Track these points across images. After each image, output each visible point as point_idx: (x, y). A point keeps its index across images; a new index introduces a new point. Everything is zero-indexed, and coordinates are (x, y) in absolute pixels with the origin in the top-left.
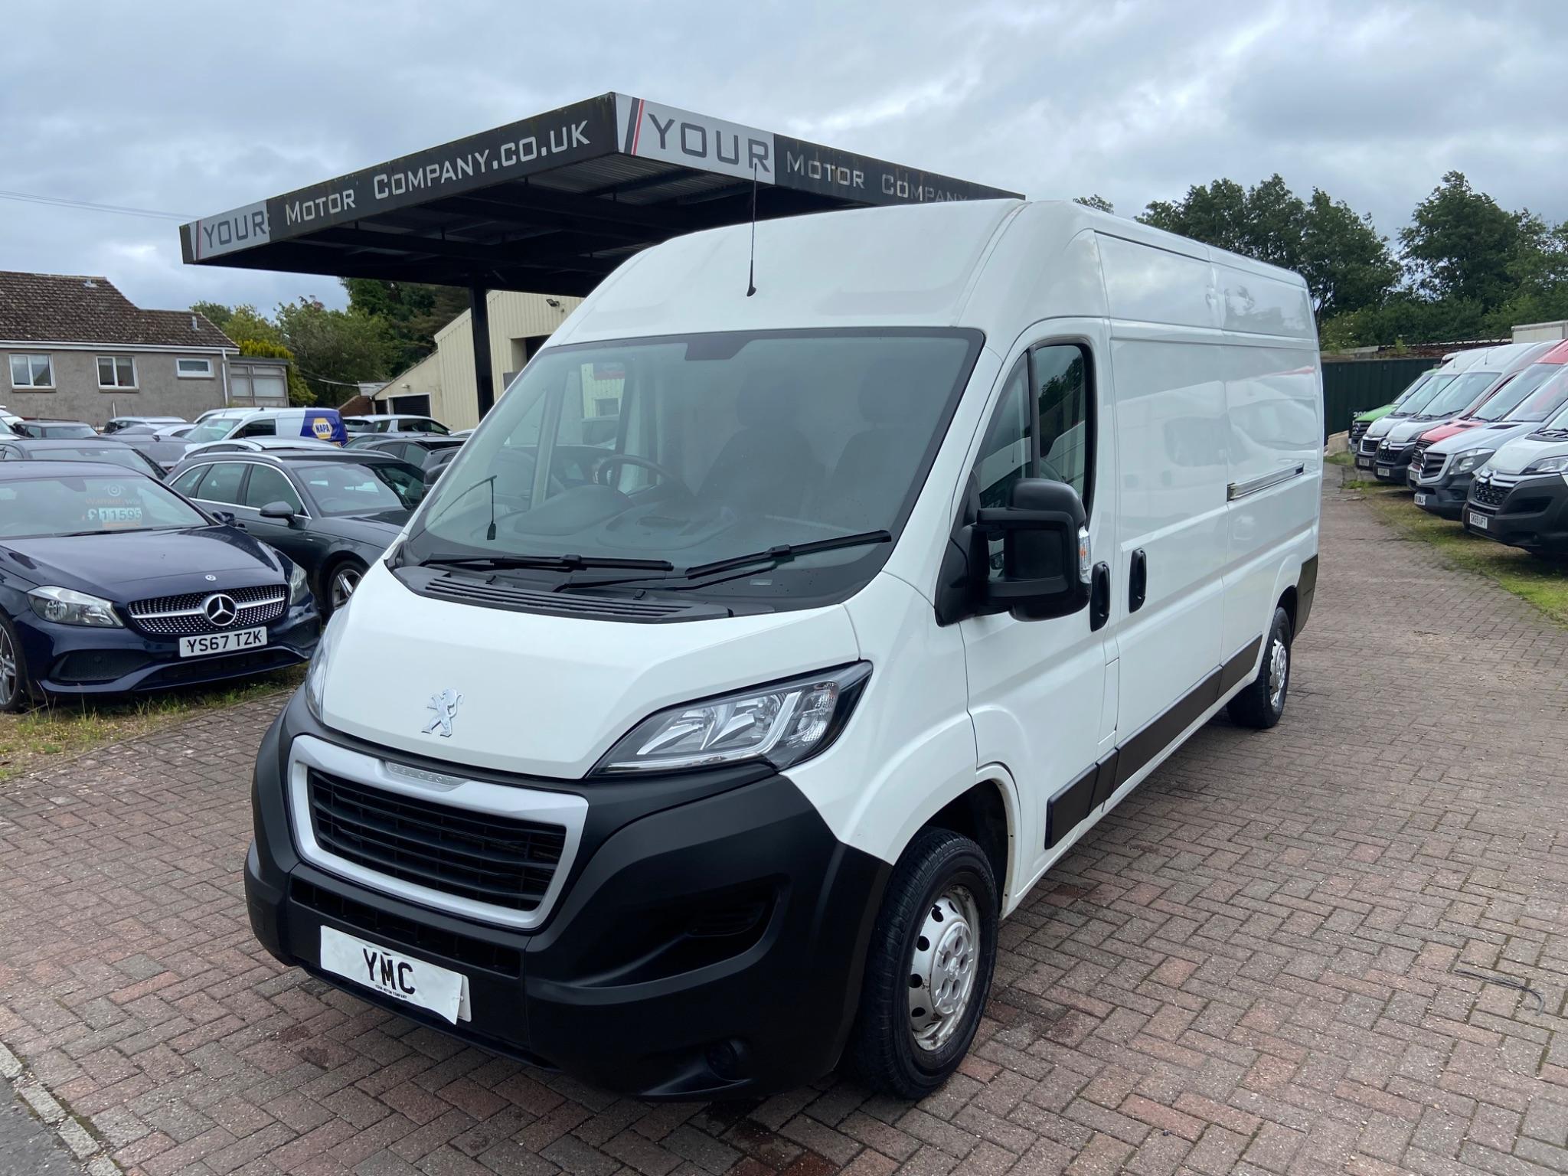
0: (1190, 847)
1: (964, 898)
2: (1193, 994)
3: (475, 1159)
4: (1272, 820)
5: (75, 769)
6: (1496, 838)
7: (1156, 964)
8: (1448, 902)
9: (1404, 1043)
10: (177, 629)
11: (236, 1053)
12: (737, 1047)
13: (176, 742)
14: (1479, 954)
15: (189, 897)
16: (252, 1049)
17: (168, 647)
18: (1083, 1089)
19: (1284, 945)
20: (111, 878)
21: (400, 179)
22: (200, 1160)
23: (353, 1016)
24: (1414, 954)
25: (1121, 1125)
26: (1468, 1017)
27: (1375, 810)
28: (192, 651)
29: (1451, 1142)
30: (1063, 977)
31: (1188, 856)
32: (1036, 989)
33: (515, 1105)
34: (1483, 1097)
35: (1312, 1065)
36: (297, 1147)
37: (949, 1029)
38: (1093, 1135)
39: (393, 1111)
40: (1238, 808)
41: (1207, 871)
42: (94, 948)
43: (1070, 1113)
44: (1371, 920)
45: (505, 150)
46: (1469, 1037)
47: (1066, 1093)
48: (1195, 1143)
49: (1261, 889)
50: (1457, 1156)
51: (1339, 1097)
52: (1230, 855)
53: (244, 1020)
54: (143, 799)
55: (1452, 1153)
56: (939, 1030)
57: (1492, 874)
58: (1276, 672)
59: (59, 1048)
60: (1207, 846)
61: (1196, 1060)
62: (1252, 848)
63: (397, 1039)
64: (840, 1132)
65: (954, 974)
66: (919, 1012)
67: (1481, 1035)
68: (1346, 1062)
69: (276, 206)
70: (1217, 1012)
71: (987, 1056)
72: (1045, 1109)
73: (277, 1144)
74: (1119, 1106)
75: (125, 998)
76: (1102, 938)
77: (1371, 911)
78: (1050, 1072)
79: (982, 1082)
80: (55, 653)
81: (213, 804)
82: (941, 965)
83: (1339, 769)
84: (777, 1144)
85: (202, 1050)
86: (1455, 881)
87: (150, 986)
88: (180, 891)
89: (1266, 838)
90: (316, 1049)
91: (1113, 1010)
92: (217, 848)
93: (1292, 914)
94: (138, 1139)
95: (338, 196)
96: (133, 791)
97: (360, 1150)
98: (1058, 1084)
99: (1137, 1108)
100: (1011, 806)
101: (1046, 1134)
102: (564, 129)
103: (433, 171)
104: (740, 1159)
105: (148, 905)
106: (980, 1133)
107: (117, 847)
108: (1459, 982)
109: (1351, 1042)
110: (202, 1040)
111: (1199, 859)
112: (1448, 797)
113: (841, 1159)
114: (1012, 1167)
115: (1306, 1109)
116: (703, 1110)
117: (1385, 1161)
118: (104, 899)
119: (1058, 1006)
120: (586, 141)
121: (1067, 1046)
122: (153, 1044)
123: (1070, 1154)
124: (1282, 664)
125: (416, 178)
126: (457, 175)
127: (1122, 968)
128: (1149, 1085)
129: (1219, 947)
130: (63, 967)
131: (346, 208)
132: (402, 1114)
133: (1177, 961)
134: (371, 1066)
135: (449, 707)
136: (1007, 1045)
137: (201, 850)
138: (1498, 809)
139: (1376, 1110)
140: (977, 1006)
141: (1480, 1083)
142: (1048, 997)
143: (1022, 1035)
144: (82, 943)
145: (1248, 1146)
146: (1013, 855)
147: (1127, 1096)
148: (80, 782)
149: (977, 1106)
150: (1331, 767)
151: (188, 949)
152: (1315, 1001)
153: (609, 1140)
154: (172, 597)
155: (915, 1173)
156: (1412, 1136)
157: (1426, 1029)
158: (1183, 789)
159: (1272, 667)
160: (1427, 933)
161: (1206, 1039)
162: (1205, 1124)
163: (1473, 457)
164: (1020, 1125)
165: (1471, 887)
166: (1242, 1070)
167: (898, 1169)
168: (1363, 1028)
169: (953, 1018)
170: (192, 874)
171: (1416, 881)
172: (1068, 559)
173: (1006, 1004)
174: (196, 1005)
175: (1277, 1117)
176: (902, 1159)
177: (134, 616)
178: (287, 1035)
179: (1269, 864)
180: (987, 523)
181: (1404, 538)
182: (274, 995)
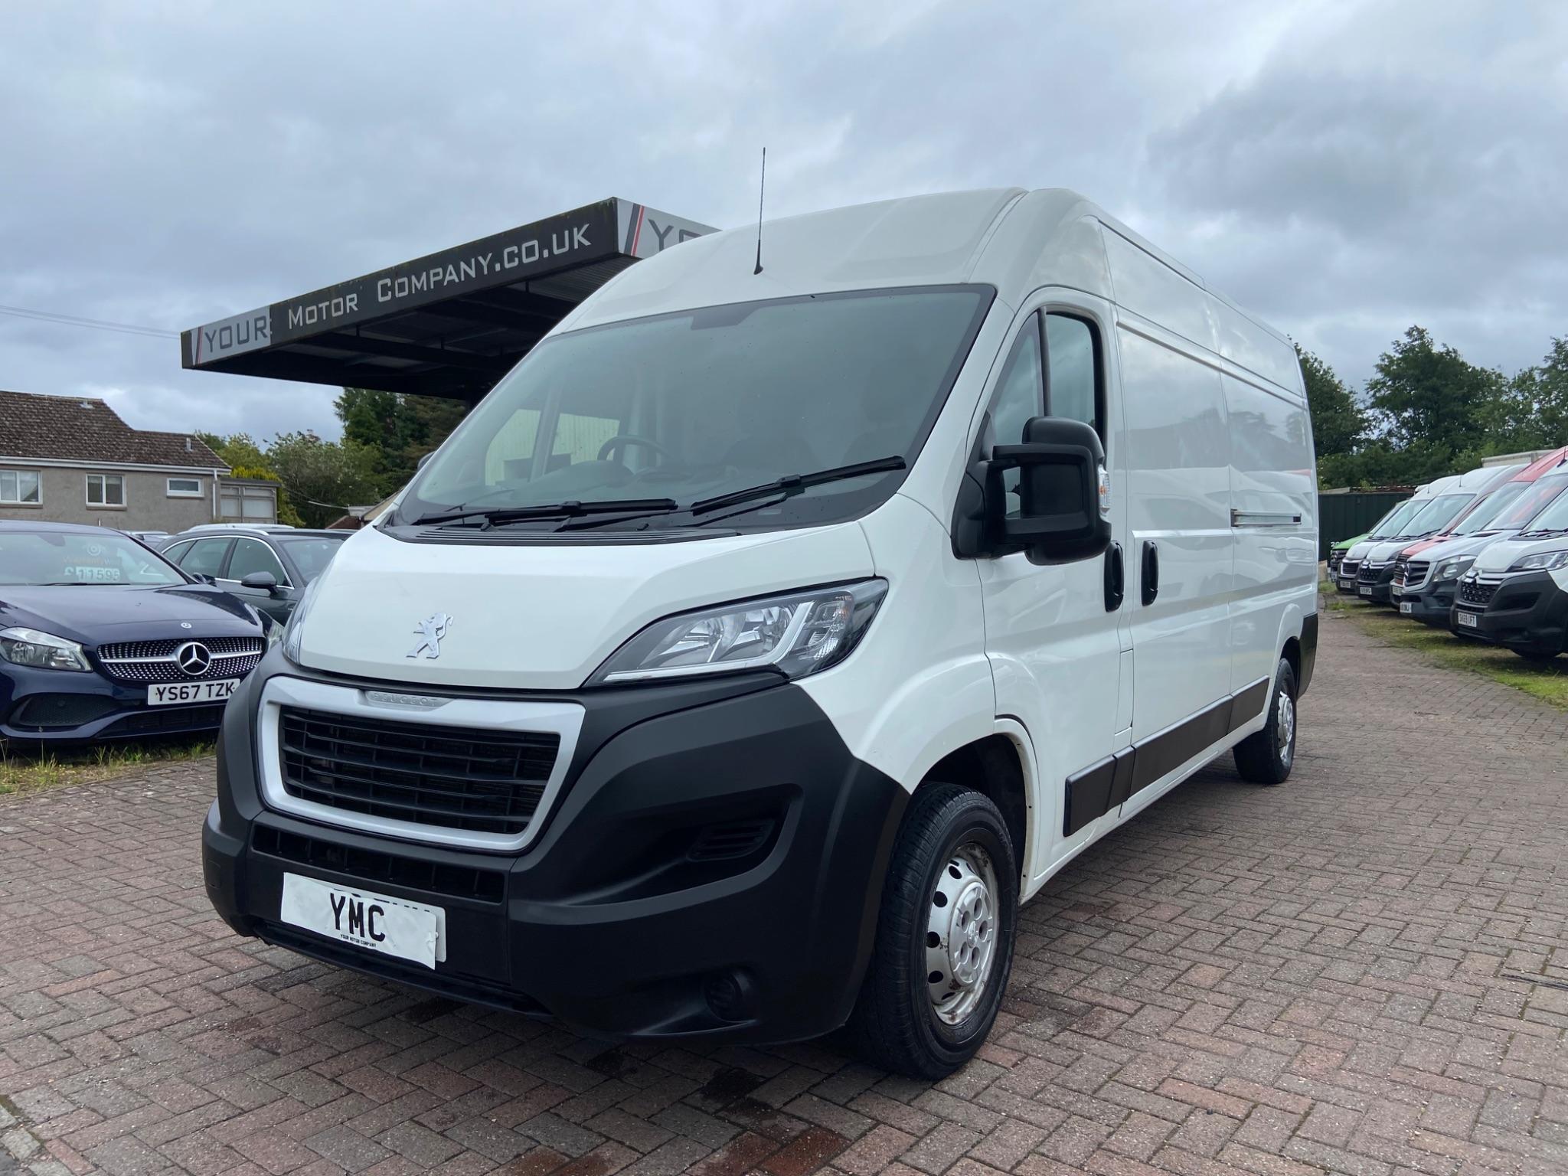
0: (1208, 875)
1: (981, 862)
2: (1226, 994)
3: (441, 1133)
4: (1290, 854)
5: (27, 805)
6: (1525, 869)
7: (1184, 969)
8: (1484, 920)
9: (1457, 1036)
10: (147, 675)
11: (179, 1041)
12: (742, 981)
13: (137, 785)
14: (1525, 962)
15: (138, 908)
16: (197, 1038)
17: (134, 694)
18: (1115, 1073)
19: (1318, 955)
20: (56, 893)
21: (404, 282)
22: (131, 1134)
23: (310, 1010)
24: (1456, 962)
25: (1159, 1105)
26: (1522, 1013)
27: (1397, 846)
28: (161, 700)
29: (1522, 1120)
30: (1085, 979)
31: (1207, 882)
32: (1057, 989)
33: (488, 1086)
34: (1550, 1081)
35: (1362, 1054)
36: (240, 1122)
37: (967, 1007)
38: (1129, 1114)
39: (351, 1091)
40: (1255, 844)
41: (1228, 894)
42: (31, 950)
43: (1102, 1094)
44: (1406, 934)
45: (508, 253)
46: (1526, 1031)
47: (1097, 1077)
48: (1242, 1121)
49: (1289, 909)
50: (1531, 1133)
51: (1394, 1081)
52: (1251, 882)
53: (190, 1012)
54: (97, 829)
55: (1524, 1130)
56: (957, 1006)
57: (1527, 898)
58: (1283, 722)
60: (1227, 875)
61: (1236, 1050)
62: (1274, 876)
63: (359, 1029)
64: (850, 1109)
65: (973, 938)
66: (937, 976)
67: (1537, 1029)
68: (1397, 1051)
69: (279, 311)
70: (1254, 1009)
71: (1008, 1045)
72: (1075, 1091)
73: (218, 1119)
74: (1156, 1088)
75: (62, 991)
76: (1124, 948)
77: (1405, 928)
78: (1078, 1059)
79: (1004, 1067)
80: (14, 698)
81: (172, 834)
82: (960, 924)
83: (1355, 815)
84: (780, 1120)
85: (142, 1038)
86: (1487, 903)
87: (89, 982)
88: (130, 903)
89: (1287, 869)
90: (268, 1037)
91: (1141, 1008)
92: (172, 870)
93: (1323, 929)
94: (62, 1115)
95: (341, 300)
96: (87, 823)
97: (312, 1125)
98: (1088, 1069)
99: (1178, 1091)
100: (1030, 772)
101: (1079, 1112)
102: (567, 233)
103: (436, 275)
104: (740, 1134)
105: (94, 914)
106: (1005, 1111)
107: (64, 867)
108: (1507, 984)
109: (1400, 1035)
110: (142, 1029)
111: (1220, 885)
112: (1471, 838)
113: (853, 1134)
114: (1043, 1141)
115: (1361, 1092)
116: (698, 1090)
117: (1453, 1136)
118: (46, 910)
119: (1082, 1004)
120: (587, 243)
121: (1095, 1037)
122: (86, 1031)
123: (1105, 1130)
124: (1289, 717)
125: (419, 281)
126: (459, 278)
127: (1148, 972)
128: (1185, 1071)
129: (1249, 955)
131: (348, 311)
132: (362, 1094)
133: (1206, 966)
134: (330, 1052)
135: (438, 629)
136: (1029, 1036)
137: (155, 871)
138: (1523, 847)
139: (1436, 1092)
140: (997, 982)
141: (1544, 1069)
142: (1070, 996)
143: (1045, 1027)
144: (18, 945)
145: (1300, 1124)
146: (1032, 830)
147: (1164, 1080)
148: (32, 815)
149: (1000, 1088)
150: (1346, 814)
151: (133, 951)
152: (1357, 1001)
153: (593, 1117)
154: (145, 642)
155: (935, 1146)
156: (1479, 1115)
157: (1479, 1024)
158: (1197, 829)
159: (1279, 717)
160: (1467, 944)
161: (1245, 1032)
162: (1251, 1104)
163: (1457, 564)
164: (1049, 1105)
165: (1507, 908)
166: (1287, 1059)
167: (917, 1143)
168: (1412, 1023)
169: (971, 997)
170: (143, 890)
171: (1447, 903)
172: (1087, 496)
173: (1026, 1001)
174: (138, 999)
175: (1330, 1098)
176: (920, 1134)
177: (103, 660)
178: (236, 1026)
179: (1293, 890)
180: (1004, 458)
181: (1392, 645)
182: (225, 991)
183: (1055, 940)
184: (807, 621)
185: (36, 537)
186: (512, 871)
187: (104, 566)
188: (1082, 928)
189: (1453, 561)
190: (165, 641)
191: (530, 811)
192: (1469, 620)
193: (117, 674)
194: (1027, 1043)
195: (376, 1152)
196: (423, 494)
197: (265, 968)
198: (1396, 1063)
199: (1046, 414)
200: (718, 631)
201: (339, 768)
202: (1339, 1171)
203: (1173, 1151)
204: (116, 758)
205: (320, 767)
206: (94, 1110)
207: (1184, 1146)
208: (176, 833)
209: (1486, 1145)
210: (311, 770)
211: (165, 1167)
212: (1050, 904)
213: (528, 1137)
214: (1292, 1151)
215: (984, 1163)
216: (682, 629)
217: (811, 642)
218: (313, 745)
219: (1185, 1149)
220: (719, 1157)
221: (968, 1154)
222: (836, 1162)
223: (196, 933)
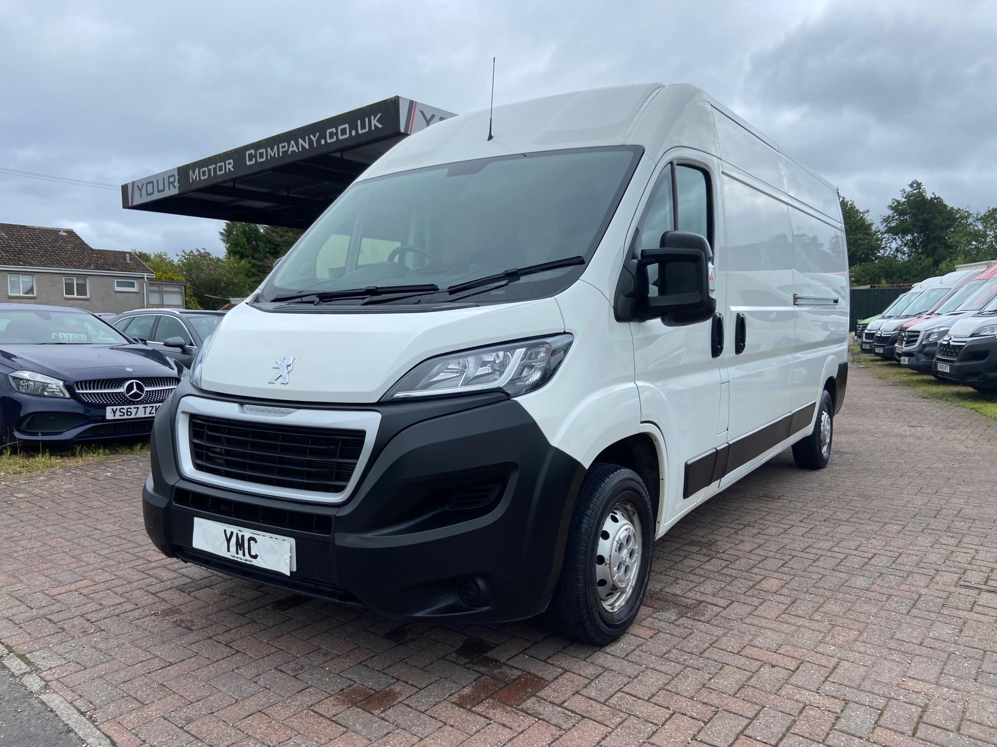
0: (774, 524)
1: (631, 513)
2: (785, 596)
3: (295, 677)
4: (828, 512)
5: (32, 481)
6: (976, 521)
7: (758, 581)
8: (949, 552)
9: (930, 621)
10: (105, 401)
11: (130, 622)
12: (481, 583)
13: (101, 469)
14: (974, 578)
15: (103, 543)
16: (142, 620)
17: (98, 412)
18: (714, 643)
19: (843, 572)
20: (51, 534)
21: (263, 152)
22: (101, 677)
23: (212, 603)
25: (741, 661)
26: (972, 608)
27: (895, 507)
28: (114, 416)
29: (970, 672)
30: (695, 586)
31: (774, 529)
32: (678, 592)
33: (323, 649)
34: (988, 649)
35: (870, 632)
36: (169, 670)
37: (622, 602)
38: (723, 667)
39: (238, 652)
40: (805, 506)
41: (787, 536)
42: (37, 568)
43: (706, 655)
44: (900, 560)
45: (330, 133)
46: (974, 619)
47: (703, 644)
48: (794, 672)
49: (825, 545)
50: (975, 680)
51: (891, 649)
52: (802, 529)
53: (137, 605)
54: (76, 496)
55: (971, 678)
56: (616, 601)
57: (977, 539)
58: (824, 431)
59: (7, 618)
60: (787, 524)
61: (790, 629)
62: (816, 525)
63: (243, 615)
64: (547, 663)
65: (626, 560)
66: (603, 583)
67: (982, 618)
68: (892, 631)
69: (183, 171)
70: (802, 605)
71: (647, 625)
73: (155, 668)
74: (739, 652)
75: (55, 593)
76: (720, 568)
77: (899, 556)
78: (691, 634)
79: (644, 639)
80: (22, 415)
81: (123, 498)
82: (618, 550)
83: (869, 488)
84: (505, 669)
85: (107, 620)
86: (952, 541)
87: (73, 587)
88: (98, 540)
89: (825, 521)
90: (186, 620)
91: (731, 604)
92: (124, 520)
93: (847, 557)
94: (58, 666)
95: (223, 164)
96: (70, 492)
97: (214, 672)
98: (697, 640)
99: (752, 653)
100: (662, 457)
101: (691, 665)
102: (367, 119)
103: (283, 147)
104: (479, 677)
105: (76, 546)
106: (645, 665)
107: (56, 518)
108: (963, 590)
109: (894, 621)
110: (107, 615)
111: (782, 530)
112: (942, 502)
113: (550, 677)
114: (668, 683)
115: (869, 655)
116: (454, 651)
117: (926, 681)
118: (46, 544)
119: (694, 601)
120: (380, 126)
122: (72, 617)
123: (707, 676)
124: (828, 427)
125: (272, 151)
126: (298, 150)
127: (736, 582)
128: (758, 642)
129: (800, 573)
130: (15, 577)
131: (227, 171)
132: (245, 653)
133: (772, 579)
134: (224, 628)
135: (288, 366)
136: (661, 620)
137: (113, 521)
138: (975, 508)
139: (917, 655)
140: (641, 587)
141: (985, 642)
142: (686, 596)
143: (671, 615)
144: (28, 565)
145: (830, 673)
146: (663, 493)
147: (745, 647)
148: (35, 487)
149: (642, 651)
150: (863, 487)
151: (101, 569)
152: (868, 600)
153: (388, 667)
154: (103, 380)
155: (601, 685)
156: (943, 669)
157: (945, 615)
158: (768, 497)
159: (822, 427)
160: (938, 567)
161: (796, 619)
162: (800, 661)
163: (938, 332)
164: (672, 661)
165: (964, 545)
166: (822, 635)
167: (590, 683)
168: (902, 614)
169: (625, 595)
170: (106, 532)
171: (927, 541)
172: (701, 281)
173: (658, 599)
174: (104, 597)
175: (849, 659)
176: (592, 678)
177: (78, 391)
178: (166, 613)
179: (828, 533)
180: (648, 258)
181: (895, 384)
182: (159, 592)
183: (677, 563)
184: (521, 360)
185: (32, 314)
186: (337, 515)
187: (77, 333)
188: (694, 556)
189: (935, 331)
190: (116, 379)
191: (348, 479)
192: (944, 368)
193: (86, 399)
194: (659, 624)
195: (253, 688)
196: (277, 283)
197: (184, 578)
198: (892, 638)
199: (675, 228)
200: (465, 367)
201: (227, 453)
202: (854, 702)
203: (750, 689)
204: (87, 452)
205: (215, 453)
206: (78, 663)
207: (757, 686)
208: (126, 498)
209: (947, 687)
210: (210, 454)
211: (123, 697)
212: (675, 542)
213: (348, 678)
214: (825, 690)
215: (631, 695)
216: (443, 365)
217: (524, 374)
218: (211, 439)
219: (757, 688)
220: (467, 691)
221: (622, 690)
222: (539, 694)
223: (139, 558)
